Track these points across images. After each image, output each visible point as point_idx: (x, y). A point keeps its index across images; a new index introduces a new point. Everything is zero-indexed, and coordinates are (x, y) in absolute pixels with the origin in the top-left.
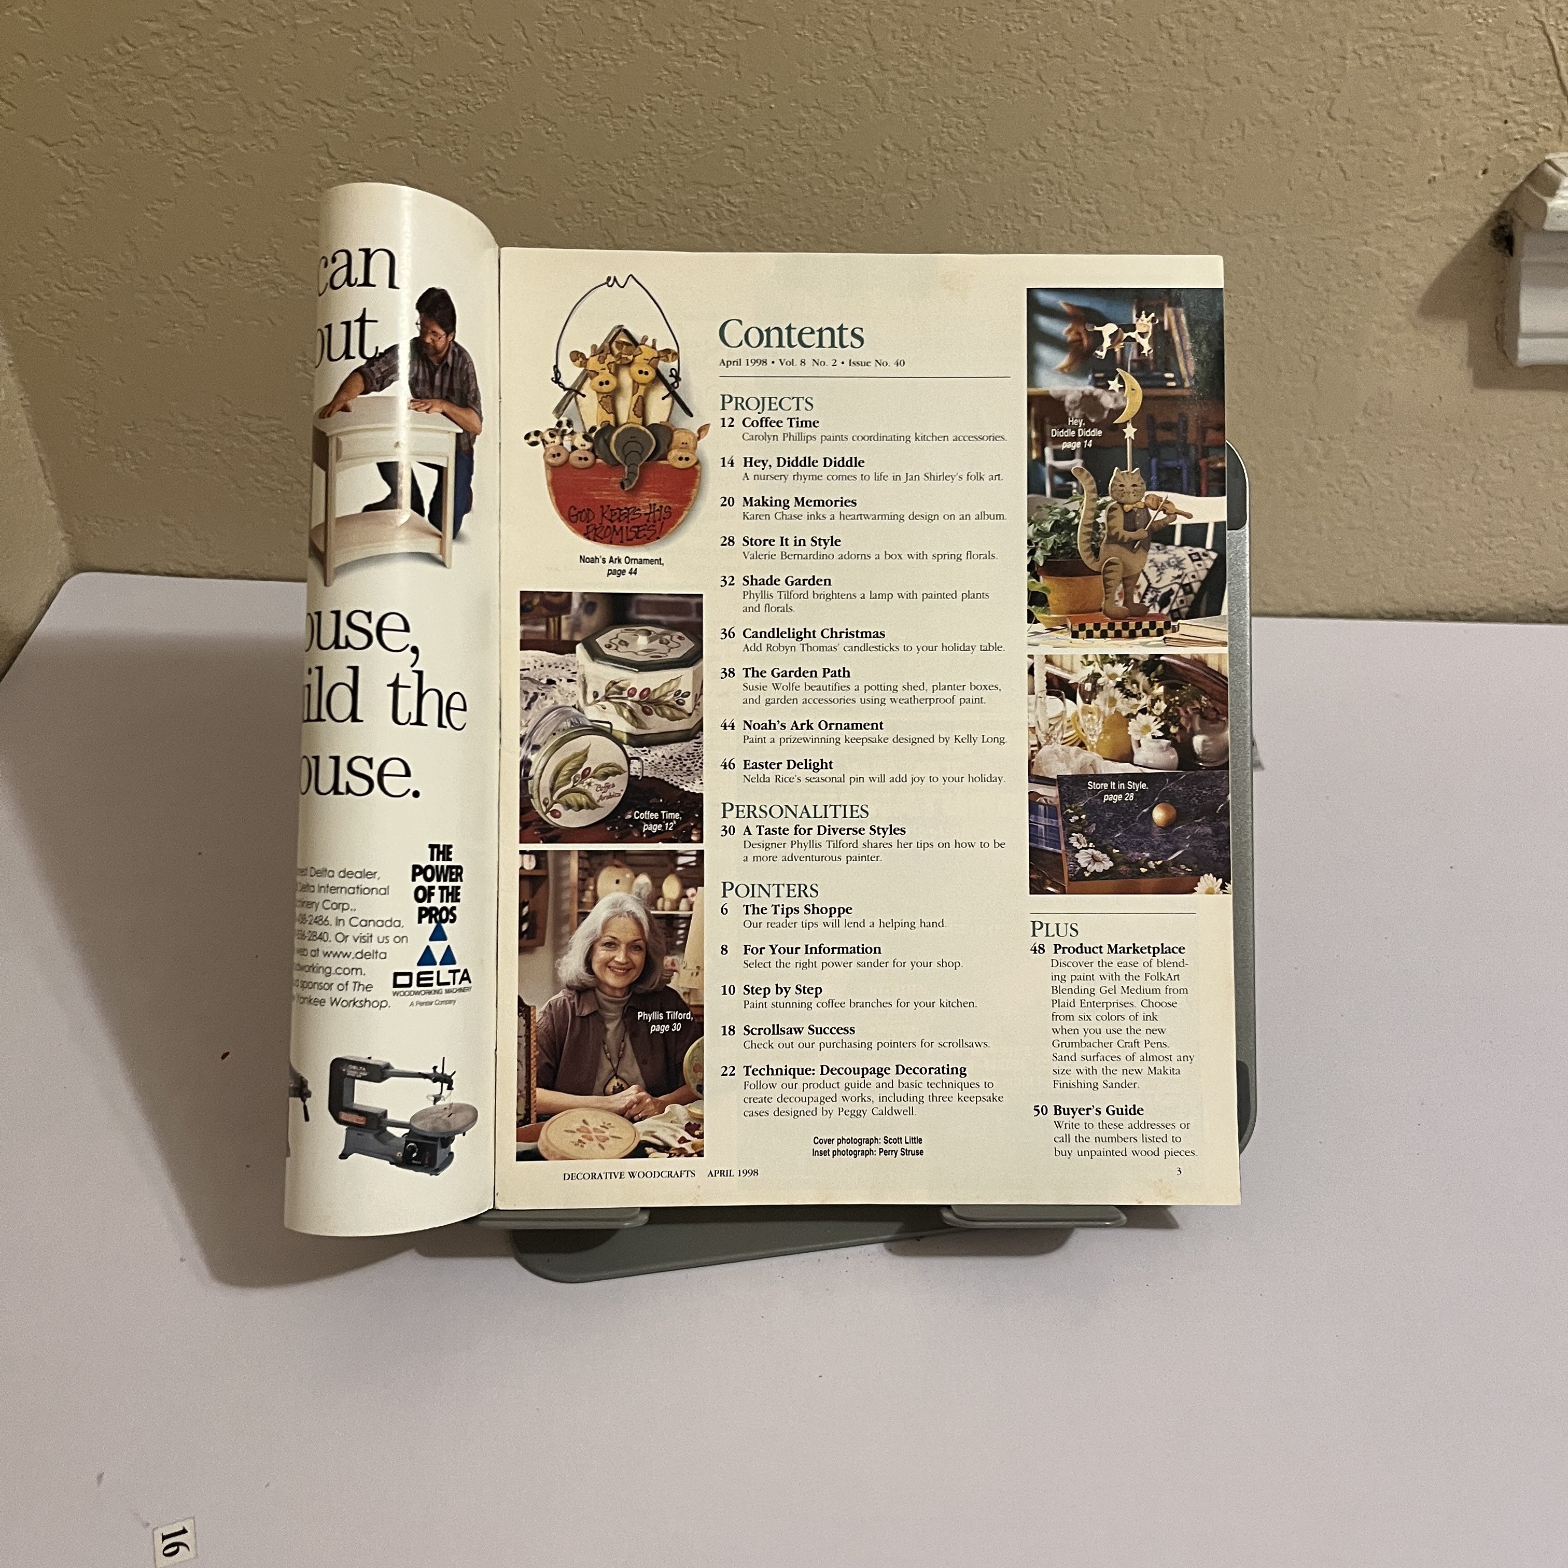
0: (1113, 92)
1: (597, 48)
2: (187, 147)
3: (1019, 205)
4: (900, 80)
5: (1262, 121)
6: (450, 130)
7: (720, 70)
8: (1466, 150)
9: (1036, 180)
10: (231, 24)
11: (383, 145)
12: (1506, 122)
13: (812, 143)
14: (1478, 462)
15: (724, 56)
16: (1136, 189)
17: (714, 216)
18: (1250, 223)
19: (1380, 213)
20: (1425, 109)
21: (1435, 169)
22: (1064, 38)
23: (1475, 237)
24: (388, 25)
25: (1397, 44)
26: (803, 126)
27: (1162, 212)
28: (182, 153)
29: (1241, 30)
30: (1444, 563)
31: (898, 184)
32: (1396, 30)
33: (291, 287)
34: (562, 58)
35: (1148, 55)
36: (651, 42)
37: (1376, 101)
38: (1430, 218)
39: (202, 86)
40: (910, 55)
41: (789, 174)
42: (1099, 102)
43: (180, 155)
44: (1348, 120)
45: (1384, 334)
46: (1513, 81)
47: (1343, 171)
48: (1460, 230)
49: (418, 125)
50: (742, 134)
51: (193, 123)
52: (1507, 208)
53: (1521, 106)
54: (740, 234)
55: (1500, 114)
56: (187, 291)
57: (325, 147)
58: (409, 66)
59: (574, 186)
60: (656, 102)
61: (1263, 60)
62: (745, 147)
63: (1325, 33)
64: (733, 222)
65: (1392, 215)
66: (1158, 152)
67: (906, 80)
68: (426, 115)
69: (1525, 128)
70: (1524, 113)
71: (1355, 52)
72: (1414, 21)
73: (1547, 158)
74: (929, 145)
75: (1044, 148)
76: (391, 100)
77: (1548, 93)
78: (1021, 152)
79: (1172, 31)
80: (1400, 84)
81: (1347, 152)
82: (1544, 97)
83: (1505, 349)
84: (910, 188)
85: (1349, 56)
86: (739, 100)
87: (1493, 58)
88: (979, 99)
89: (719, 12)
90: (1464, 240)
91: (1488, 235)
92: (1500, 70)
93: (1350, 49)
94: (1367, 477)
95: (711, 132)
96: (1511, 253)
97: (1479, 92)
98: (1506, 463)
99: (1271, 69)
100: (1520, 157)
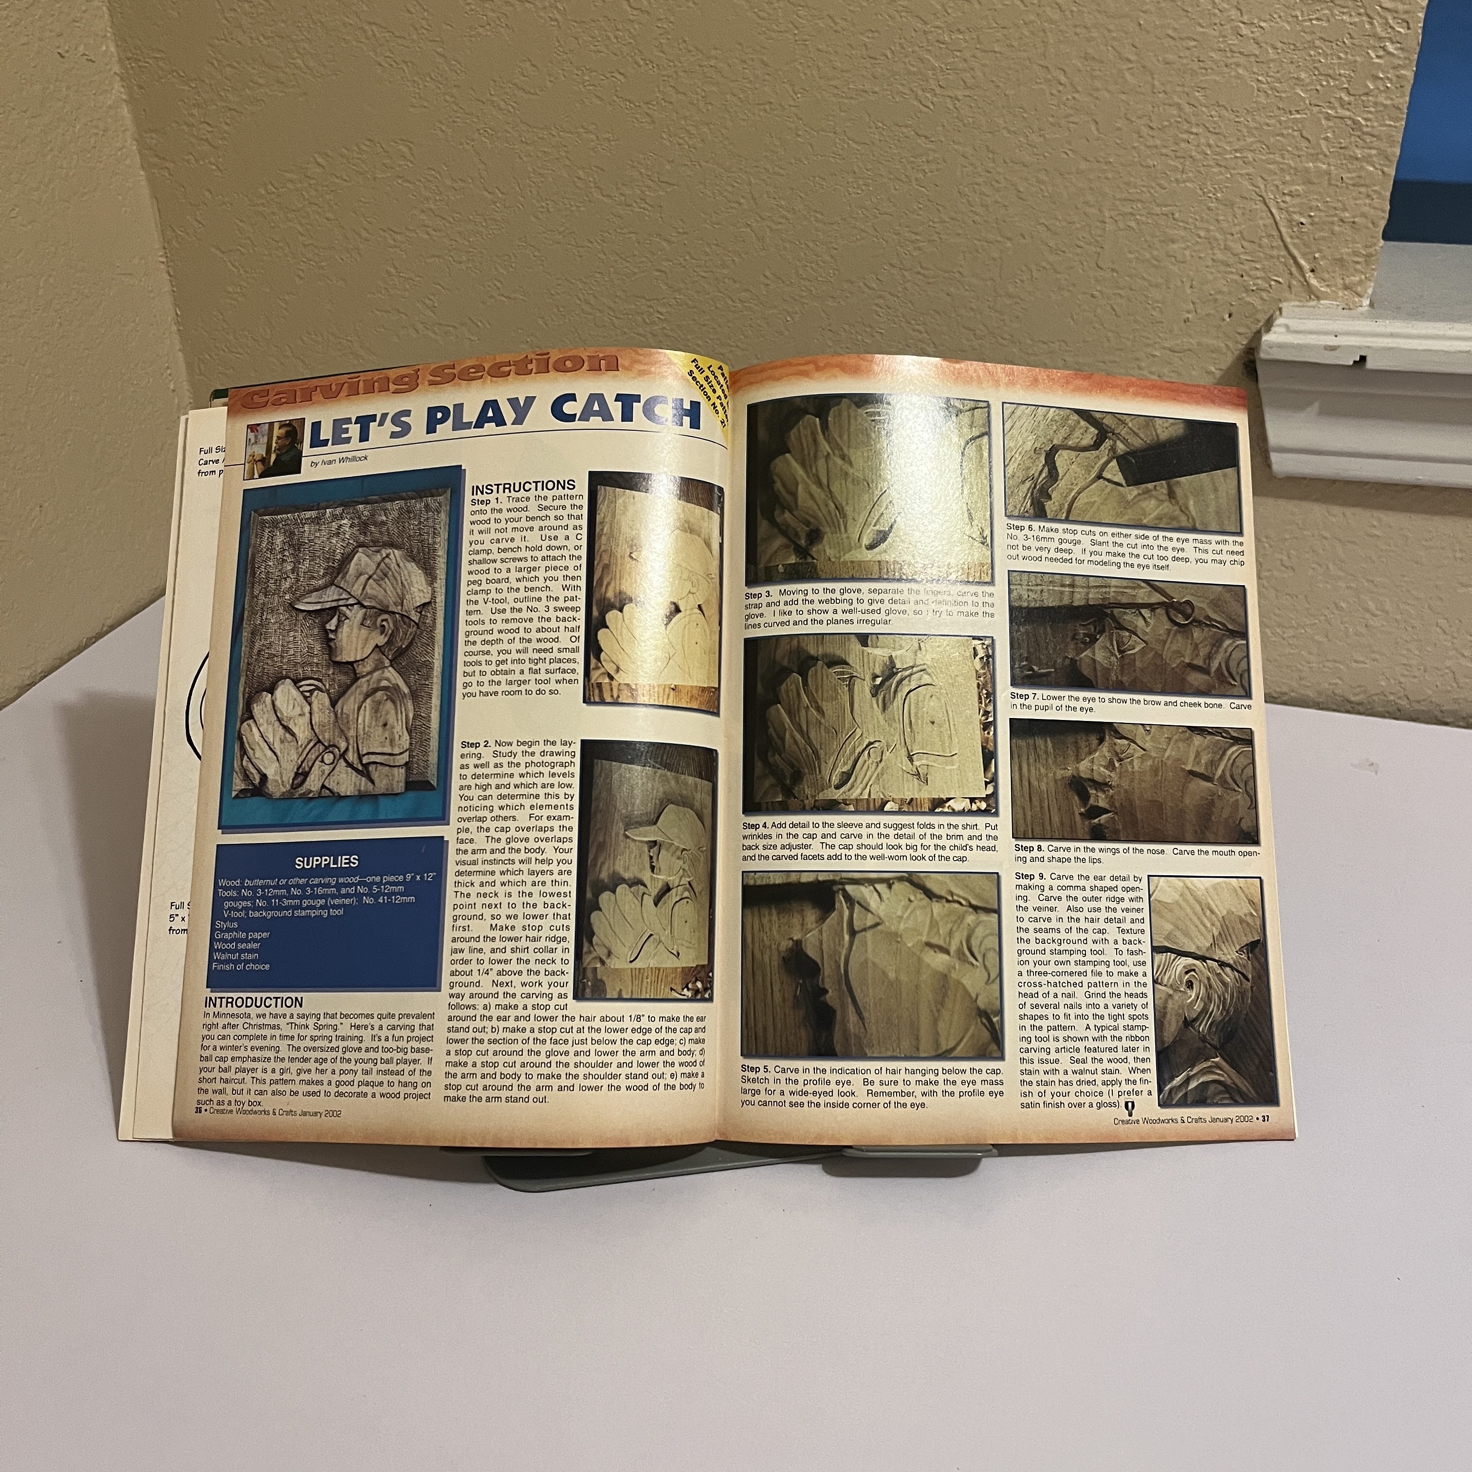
0: (929, 241)
1: (566, 198)
2: (305, 257)
3: (865, 323)
4: (774, 227)
5: (1044, 268)
6: (470, 252)
7: (650, 216)
8: (1210, 298)
9: (877, 305)
10: (337, 177)
12: (1242, 276)
13: (714, 270)
15: (651, 206)
16: (953, 315)
17: (647, 320)
18: (1045, 346)
19: (1148, 345)
20: (1172, 263)
21: (1188, 312)
22: (890, 201)
23: (1229, 368)
24: (432, 179)
25: (1144, 212)
26: (708, 258)
27: (975, 334)
28: (303, 262)
29: (1022, 199)
31: (776, 303)
32: (1142, 202)
34: (543, 204)
35: (953, 214)
36: (603, 195)
37: (1133, 255)
38: (1190, 350)
39: (317, 217)
40: (781, 210)
41: (699, 292)
42: (920, 249)
44: (1113, 270)
46: (1245, 244)
47: (1113, 310)
48: (1216, 362)
49: (450, 248)
50: (665, 262)
51: (311, 241)
52: (1253, 345)
53: (1253, 264)
54: (666, 335)
55: (1236, 269)
56: (301, 357)
57: (391, 261)
58: (446, 207)
59: (552, 294)
60: (606, 237)
61: (1041, 221)
62: (668, 271)
63: (1086, 203)
64: (661, 327)
65: (1157, 346)
66: (968, 288)
67: (779, 227)
68: (456, 241)
69: (1260, 282)
70: (1257, 269)
71: (1111, 218)
72: (1156, 195)
73: (1279, 306)
74: (798, 275)
75: (881, 281)
76: (433, 230)
77: (1275, 253)
78: (865, 284)
79: (970, 199)
80: (1151, 243)
81: (1114, 294)
82: (1272, 257)
83: (1267, 462)
84: (786, 307)
85: (1108, 220)
87: (1225, 225)
88: (831, 242)
90: (1221, 369)
91: (1241, 369)
92: (1232, 234)
93: (1107, 214)
95: (644, 260)
96: (1258, 383)
97: (1217, 251)
98: (1286, 563)
99: (1048, 229)
100: (1257, 303)
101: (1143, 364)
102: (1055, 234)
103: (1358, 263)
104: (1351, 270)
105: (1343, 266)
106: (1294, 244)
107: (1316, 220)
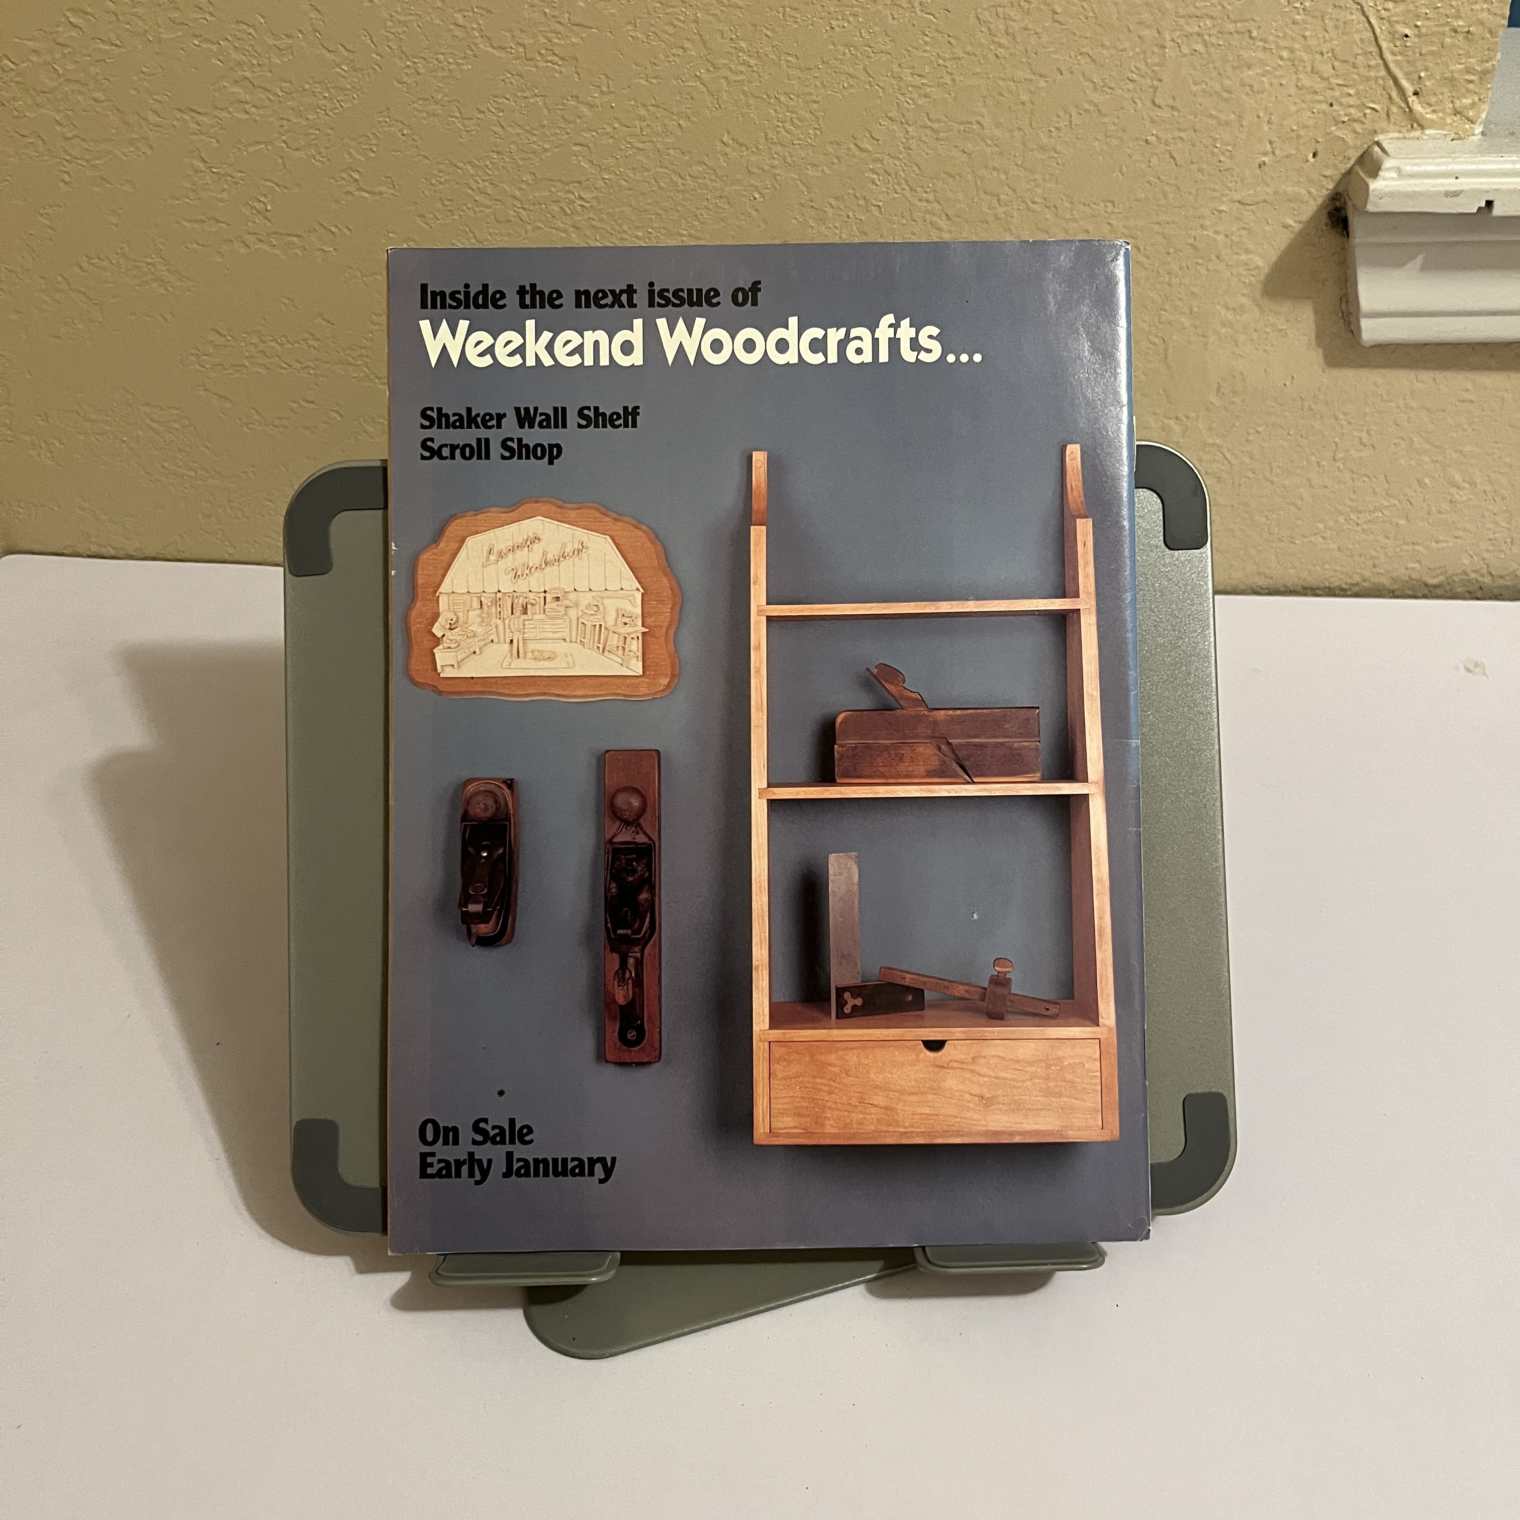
0: (939, 85)
1: (442, 54)
2: (70, 155)
3: (858, 195)
4: (733, 78)
5: (1086, 111)
6: (312, 134)
7: (561, 72)
8: (1293, 135)
9: (873, 171)
10: (103, 41)
11: (251, 149)
12: (1331, 105)
13: (655, 140)
14: (1337, 440)
15: (562, 59)
16: (970, 177)
17: (567, 209)
18: (1086, 209)
19: (1213, 198)
20: (1248, 94)
21: (1265, 154)
22: (886, 35)
23: (1310, 220)
24: (244, 36)
25: (1214, 31)
26: (645, 124)
27: (999, 200)
28: (67, 160)
29: (1058, 22)
30: (1313, 539)
31: (738, 177)
32: (1212, 18)
33: (179, 284)
34: (408, 63)
35: (969, 48)
36: (493, 47)
37: (1199, 87)
38: (1265, 201)
39: (80, 98)
40: (740, 54)
41: (634, 169)
42: (926, 95)
43: (65, 163)
44: (1172, 108)
45: (1230, 316)
46: (1336, 64)
47: (1172, 157)
48: (1296, 212)
49: (281, 130)
50: (585, 131)
51: (74, 133)
52: (1340, 190)
53: (1345, 90)
54: (594, 227)
55: (1325, 96)
56: (82, 290)
57: (197, 152)
58: (269, 74)
59: (432, 184)
60: (503, 103)
61: (1084, 50)
62: (591, 145)
63: (1141, 23)
64: (586, 217)
65: (1224, 199)
66: (989, 142)
67: (738, 78)
68: (288, 120)
69: (1352, 111)
70: (1350, 95)
71: (1173, 40)
72: (1229, 7)
73: (1376, 139)
74: (767, 139)
75: (878, 140)
76: (254, 106)
77: (1372, 74)
78: (855, 144)
79: (992, 26)
80: (1222, 72)
81: (1174, 138)
82: (1368, 79)
83: (1353, 328)
84: (752, 182)
85: (1169, 44)
86: (581, 99)
87: (1313, 42)
88: (811, 94)
89: (554, 17)
90: (1300, 222)
91: (1324, 219)
92: (1322, 54)
93: (1167, 37)
94: (1228, 455)
95: (558, 131)
96: (1348, 236)
97: (1301, 76)
98: (1365, 440)
99: (1093, 61)
100: (1350, 138)
101: (1208, 223)
102: (1102, 66)
103: (1471, 82)
104: (1463, 90)
105: (1453, 86)
106: (1397, 63)
107: (1424, 30)
